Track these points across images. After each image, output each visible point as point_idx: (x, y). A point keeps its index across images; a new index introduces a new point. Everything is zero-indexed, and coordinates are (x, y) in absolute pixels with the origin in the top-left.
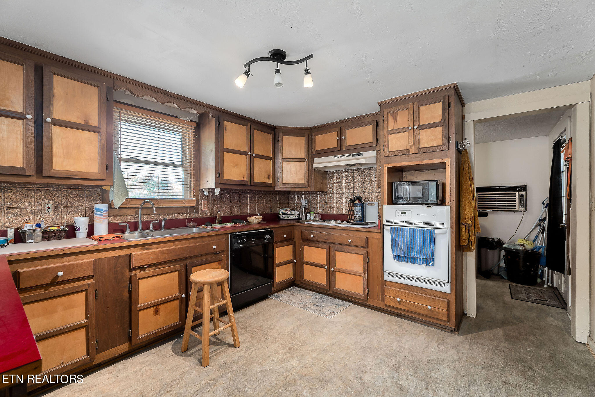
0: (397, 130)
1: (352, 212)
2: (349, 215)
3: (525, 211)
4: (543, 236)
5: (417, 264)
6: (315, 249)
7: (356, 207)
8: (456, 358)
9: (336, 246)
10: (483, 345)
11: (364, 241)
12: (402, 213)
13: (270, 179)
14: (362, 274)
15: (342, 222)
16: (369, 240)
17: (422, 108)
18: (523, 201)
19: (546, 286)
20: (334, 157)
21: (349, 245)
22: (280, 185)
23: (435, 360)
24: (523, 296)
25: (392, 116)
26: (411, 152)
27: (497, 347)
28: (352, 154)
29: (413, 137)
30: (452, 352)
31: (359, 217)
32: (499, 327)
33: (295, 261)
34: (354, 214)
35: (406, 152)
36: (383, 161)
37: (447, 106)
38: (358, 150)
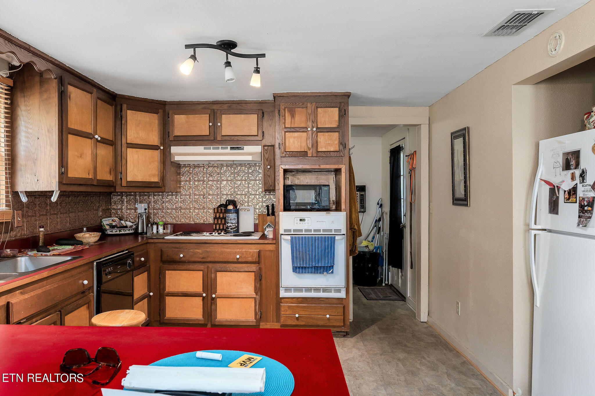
0: (295, 129)
1: (223, 221)
2: (216, 225)
3: (364, 211)
4: (379, 237)
5: (317, 273)
6: (184, 273)
7: (231, 214)
8: (360, 354)
9: (218, 266)
10: (371, 340)
11: (256, 255)
12: (301, 220)
13: (112, 173)
14: (254, 295)
15: (210, 234)
16: (262, 254)
17: (319, 110)
18: (363, 200)
19: (384, 285)
20: (203, 147)
21: (238, 262)
22: (124, 184)
23: (348, 359)
24: (373, 296)
25: (289, 113)
26: (310, 154)
27: (379, 338)
28: (229, 147)
29: (311, 139)
30: (355, 351)
31: (234, 227)
32: (372, 325)
33: (151, 294)
34: (226, 222)
35: (304, 154)
36: (277, 162)
37: (343, 113)
38: (237, 142)
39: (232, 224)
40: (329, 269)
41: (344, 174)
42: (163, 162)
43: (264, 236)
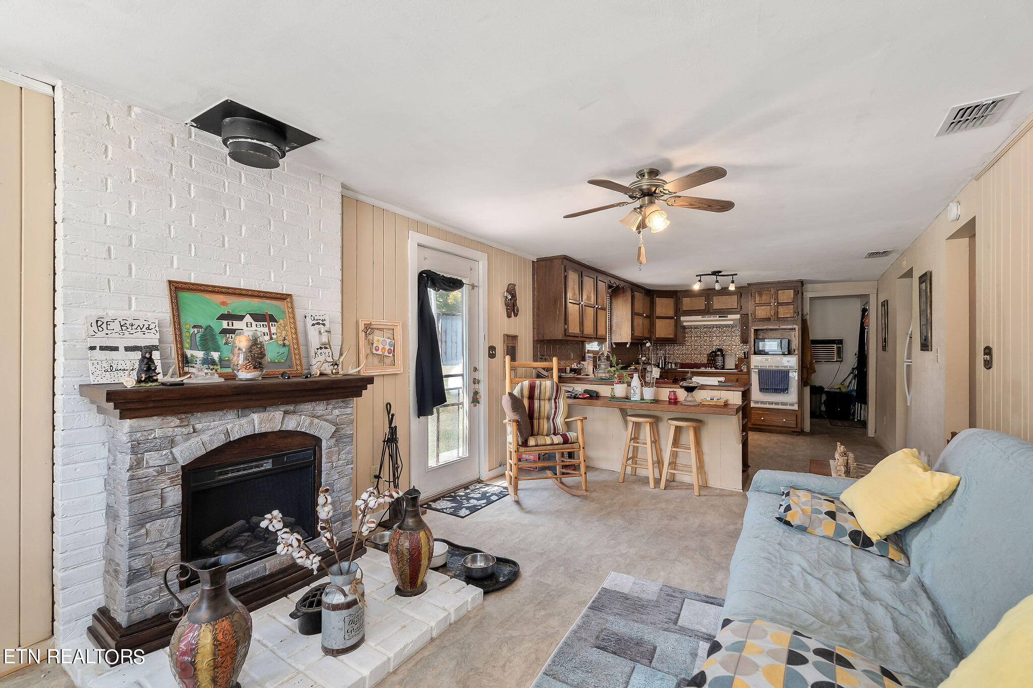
0: (762, 304)
1: (713, 361)
3: (842, 361)
4: (855, 381)
5: (777, 393)
7: (719, 357)
12: (766, 360)
13: (649, 333)
17: (780, 291)
18: (840, 351)
19: (856, 420)
20: (701, 316)
22: (654, 339)
25: (758, 294)
26: (772, 319)
28: (718, 316)
29: (773, 310)
35: (768, 319)
36: (750, 325)
37: (796, 293)
38: (724, 313)
39: (719, 363)
40: (785, 390)
41: (797, 332)
42: (676, 326)
43: (741, 371)
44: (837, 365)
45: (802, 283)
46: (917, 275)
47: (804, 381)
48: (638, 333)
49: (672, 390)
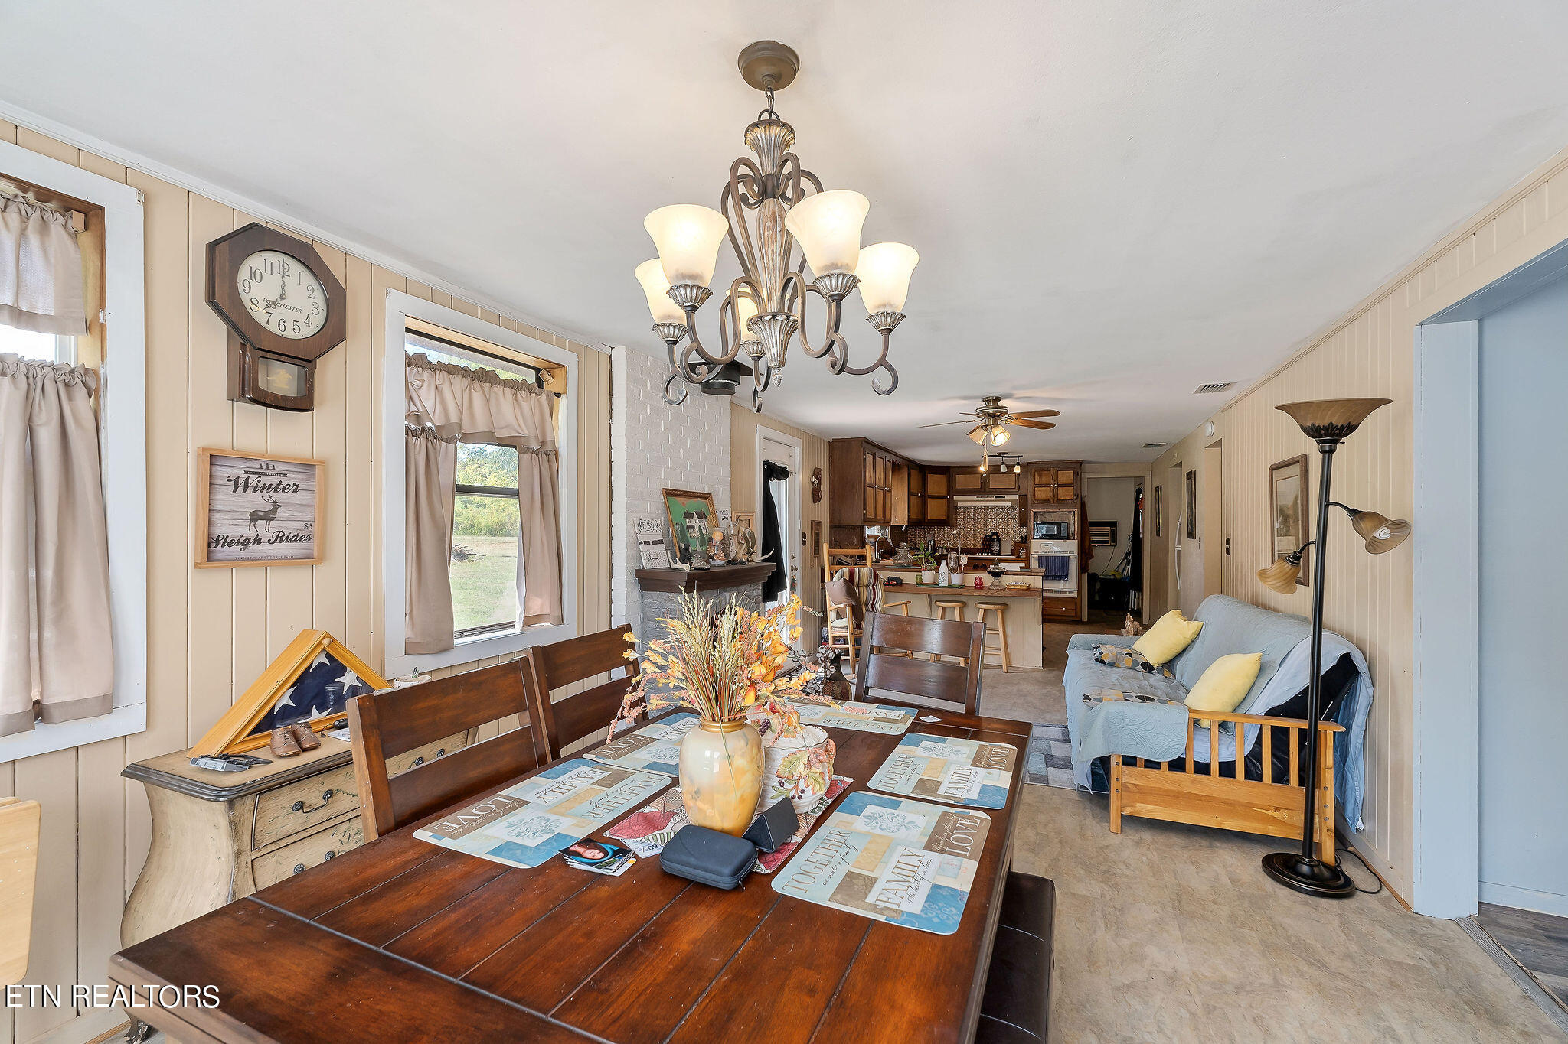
0: (1042, 484)
3: (1116, 546)
4: (1130, 566)
5: (1057, 580)
7: (995, 541)
12: (1045, 545)
17: (1060, 472)
18: (1114, 535)
20: (975, 496)
25: (1040, 474)
26: (1052, 502)
28: (995, 496)
29: (1053, 491)
34: (991, 547)
35: (1048, 501)
36: (1029, 507)
37: (1076, 474)
38: (1001, 493)
39: (995, 549)
40: (1064, 577)
41: (1076, 515)
42: (949, 506)
43: (1019, 556)
44: (1110, 551)
45: (1081, 463)
46: (1185, 470)
47: (1083, 568)
48: (913, 516)
49: (977, 576)
